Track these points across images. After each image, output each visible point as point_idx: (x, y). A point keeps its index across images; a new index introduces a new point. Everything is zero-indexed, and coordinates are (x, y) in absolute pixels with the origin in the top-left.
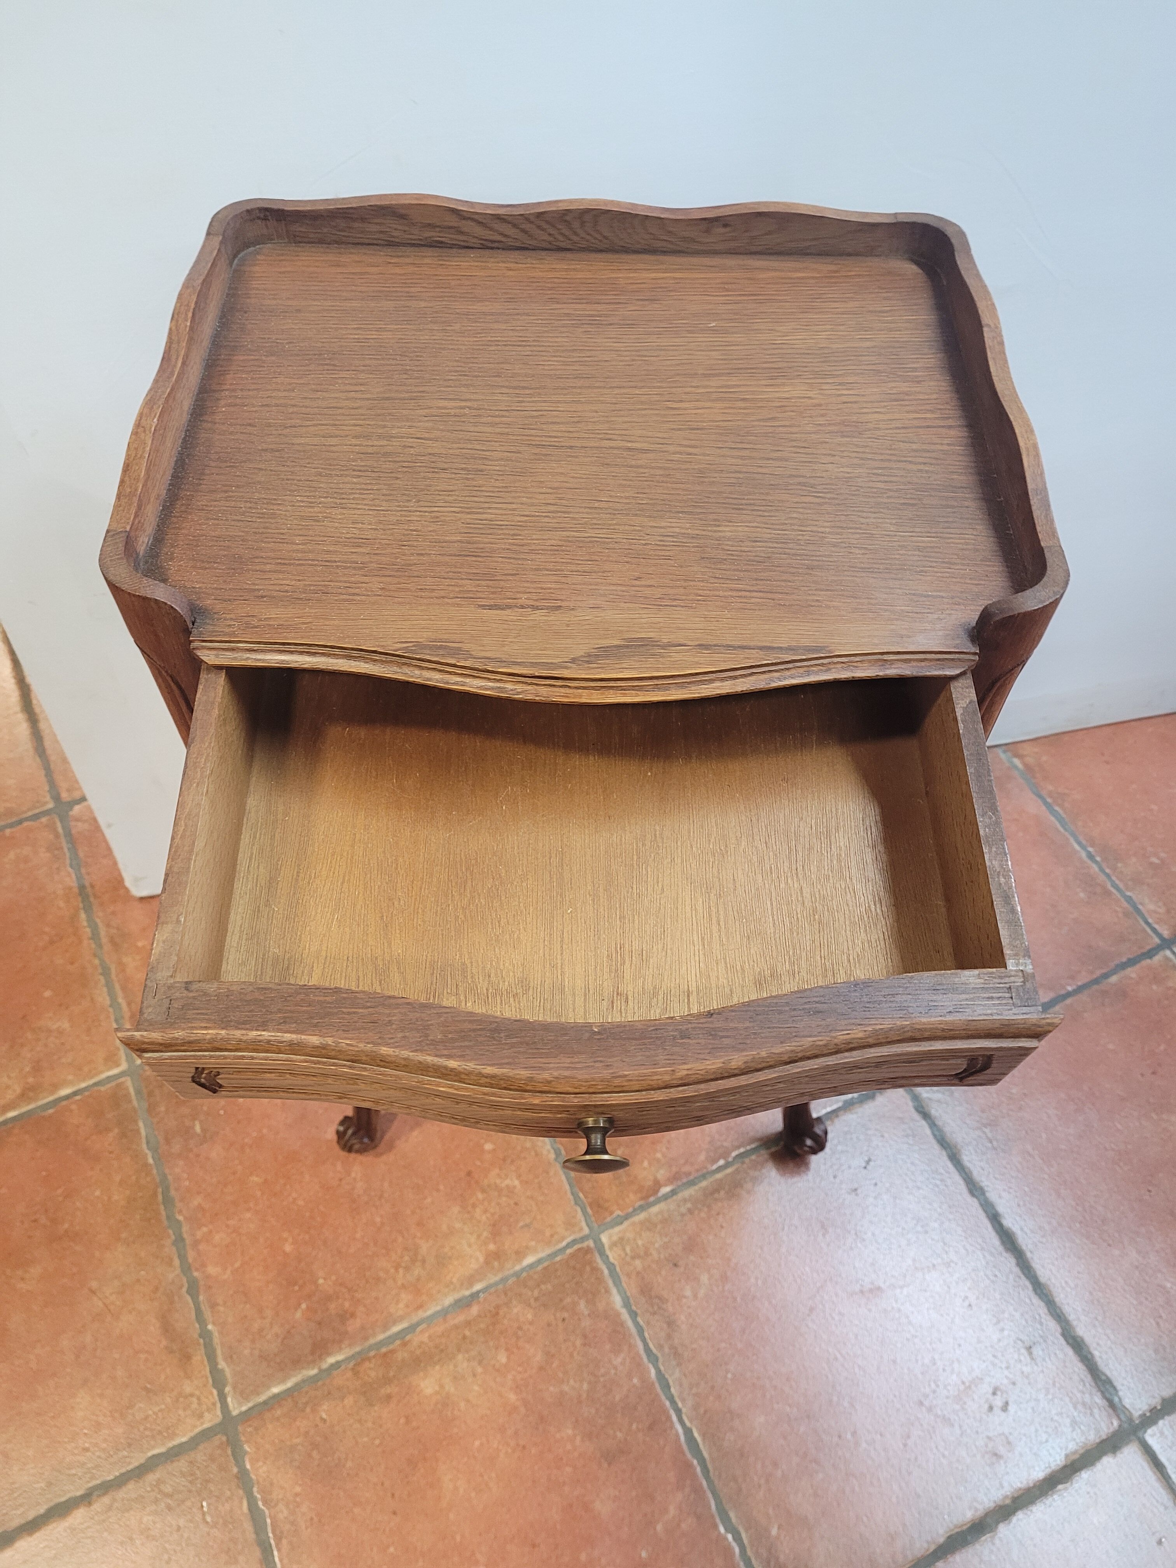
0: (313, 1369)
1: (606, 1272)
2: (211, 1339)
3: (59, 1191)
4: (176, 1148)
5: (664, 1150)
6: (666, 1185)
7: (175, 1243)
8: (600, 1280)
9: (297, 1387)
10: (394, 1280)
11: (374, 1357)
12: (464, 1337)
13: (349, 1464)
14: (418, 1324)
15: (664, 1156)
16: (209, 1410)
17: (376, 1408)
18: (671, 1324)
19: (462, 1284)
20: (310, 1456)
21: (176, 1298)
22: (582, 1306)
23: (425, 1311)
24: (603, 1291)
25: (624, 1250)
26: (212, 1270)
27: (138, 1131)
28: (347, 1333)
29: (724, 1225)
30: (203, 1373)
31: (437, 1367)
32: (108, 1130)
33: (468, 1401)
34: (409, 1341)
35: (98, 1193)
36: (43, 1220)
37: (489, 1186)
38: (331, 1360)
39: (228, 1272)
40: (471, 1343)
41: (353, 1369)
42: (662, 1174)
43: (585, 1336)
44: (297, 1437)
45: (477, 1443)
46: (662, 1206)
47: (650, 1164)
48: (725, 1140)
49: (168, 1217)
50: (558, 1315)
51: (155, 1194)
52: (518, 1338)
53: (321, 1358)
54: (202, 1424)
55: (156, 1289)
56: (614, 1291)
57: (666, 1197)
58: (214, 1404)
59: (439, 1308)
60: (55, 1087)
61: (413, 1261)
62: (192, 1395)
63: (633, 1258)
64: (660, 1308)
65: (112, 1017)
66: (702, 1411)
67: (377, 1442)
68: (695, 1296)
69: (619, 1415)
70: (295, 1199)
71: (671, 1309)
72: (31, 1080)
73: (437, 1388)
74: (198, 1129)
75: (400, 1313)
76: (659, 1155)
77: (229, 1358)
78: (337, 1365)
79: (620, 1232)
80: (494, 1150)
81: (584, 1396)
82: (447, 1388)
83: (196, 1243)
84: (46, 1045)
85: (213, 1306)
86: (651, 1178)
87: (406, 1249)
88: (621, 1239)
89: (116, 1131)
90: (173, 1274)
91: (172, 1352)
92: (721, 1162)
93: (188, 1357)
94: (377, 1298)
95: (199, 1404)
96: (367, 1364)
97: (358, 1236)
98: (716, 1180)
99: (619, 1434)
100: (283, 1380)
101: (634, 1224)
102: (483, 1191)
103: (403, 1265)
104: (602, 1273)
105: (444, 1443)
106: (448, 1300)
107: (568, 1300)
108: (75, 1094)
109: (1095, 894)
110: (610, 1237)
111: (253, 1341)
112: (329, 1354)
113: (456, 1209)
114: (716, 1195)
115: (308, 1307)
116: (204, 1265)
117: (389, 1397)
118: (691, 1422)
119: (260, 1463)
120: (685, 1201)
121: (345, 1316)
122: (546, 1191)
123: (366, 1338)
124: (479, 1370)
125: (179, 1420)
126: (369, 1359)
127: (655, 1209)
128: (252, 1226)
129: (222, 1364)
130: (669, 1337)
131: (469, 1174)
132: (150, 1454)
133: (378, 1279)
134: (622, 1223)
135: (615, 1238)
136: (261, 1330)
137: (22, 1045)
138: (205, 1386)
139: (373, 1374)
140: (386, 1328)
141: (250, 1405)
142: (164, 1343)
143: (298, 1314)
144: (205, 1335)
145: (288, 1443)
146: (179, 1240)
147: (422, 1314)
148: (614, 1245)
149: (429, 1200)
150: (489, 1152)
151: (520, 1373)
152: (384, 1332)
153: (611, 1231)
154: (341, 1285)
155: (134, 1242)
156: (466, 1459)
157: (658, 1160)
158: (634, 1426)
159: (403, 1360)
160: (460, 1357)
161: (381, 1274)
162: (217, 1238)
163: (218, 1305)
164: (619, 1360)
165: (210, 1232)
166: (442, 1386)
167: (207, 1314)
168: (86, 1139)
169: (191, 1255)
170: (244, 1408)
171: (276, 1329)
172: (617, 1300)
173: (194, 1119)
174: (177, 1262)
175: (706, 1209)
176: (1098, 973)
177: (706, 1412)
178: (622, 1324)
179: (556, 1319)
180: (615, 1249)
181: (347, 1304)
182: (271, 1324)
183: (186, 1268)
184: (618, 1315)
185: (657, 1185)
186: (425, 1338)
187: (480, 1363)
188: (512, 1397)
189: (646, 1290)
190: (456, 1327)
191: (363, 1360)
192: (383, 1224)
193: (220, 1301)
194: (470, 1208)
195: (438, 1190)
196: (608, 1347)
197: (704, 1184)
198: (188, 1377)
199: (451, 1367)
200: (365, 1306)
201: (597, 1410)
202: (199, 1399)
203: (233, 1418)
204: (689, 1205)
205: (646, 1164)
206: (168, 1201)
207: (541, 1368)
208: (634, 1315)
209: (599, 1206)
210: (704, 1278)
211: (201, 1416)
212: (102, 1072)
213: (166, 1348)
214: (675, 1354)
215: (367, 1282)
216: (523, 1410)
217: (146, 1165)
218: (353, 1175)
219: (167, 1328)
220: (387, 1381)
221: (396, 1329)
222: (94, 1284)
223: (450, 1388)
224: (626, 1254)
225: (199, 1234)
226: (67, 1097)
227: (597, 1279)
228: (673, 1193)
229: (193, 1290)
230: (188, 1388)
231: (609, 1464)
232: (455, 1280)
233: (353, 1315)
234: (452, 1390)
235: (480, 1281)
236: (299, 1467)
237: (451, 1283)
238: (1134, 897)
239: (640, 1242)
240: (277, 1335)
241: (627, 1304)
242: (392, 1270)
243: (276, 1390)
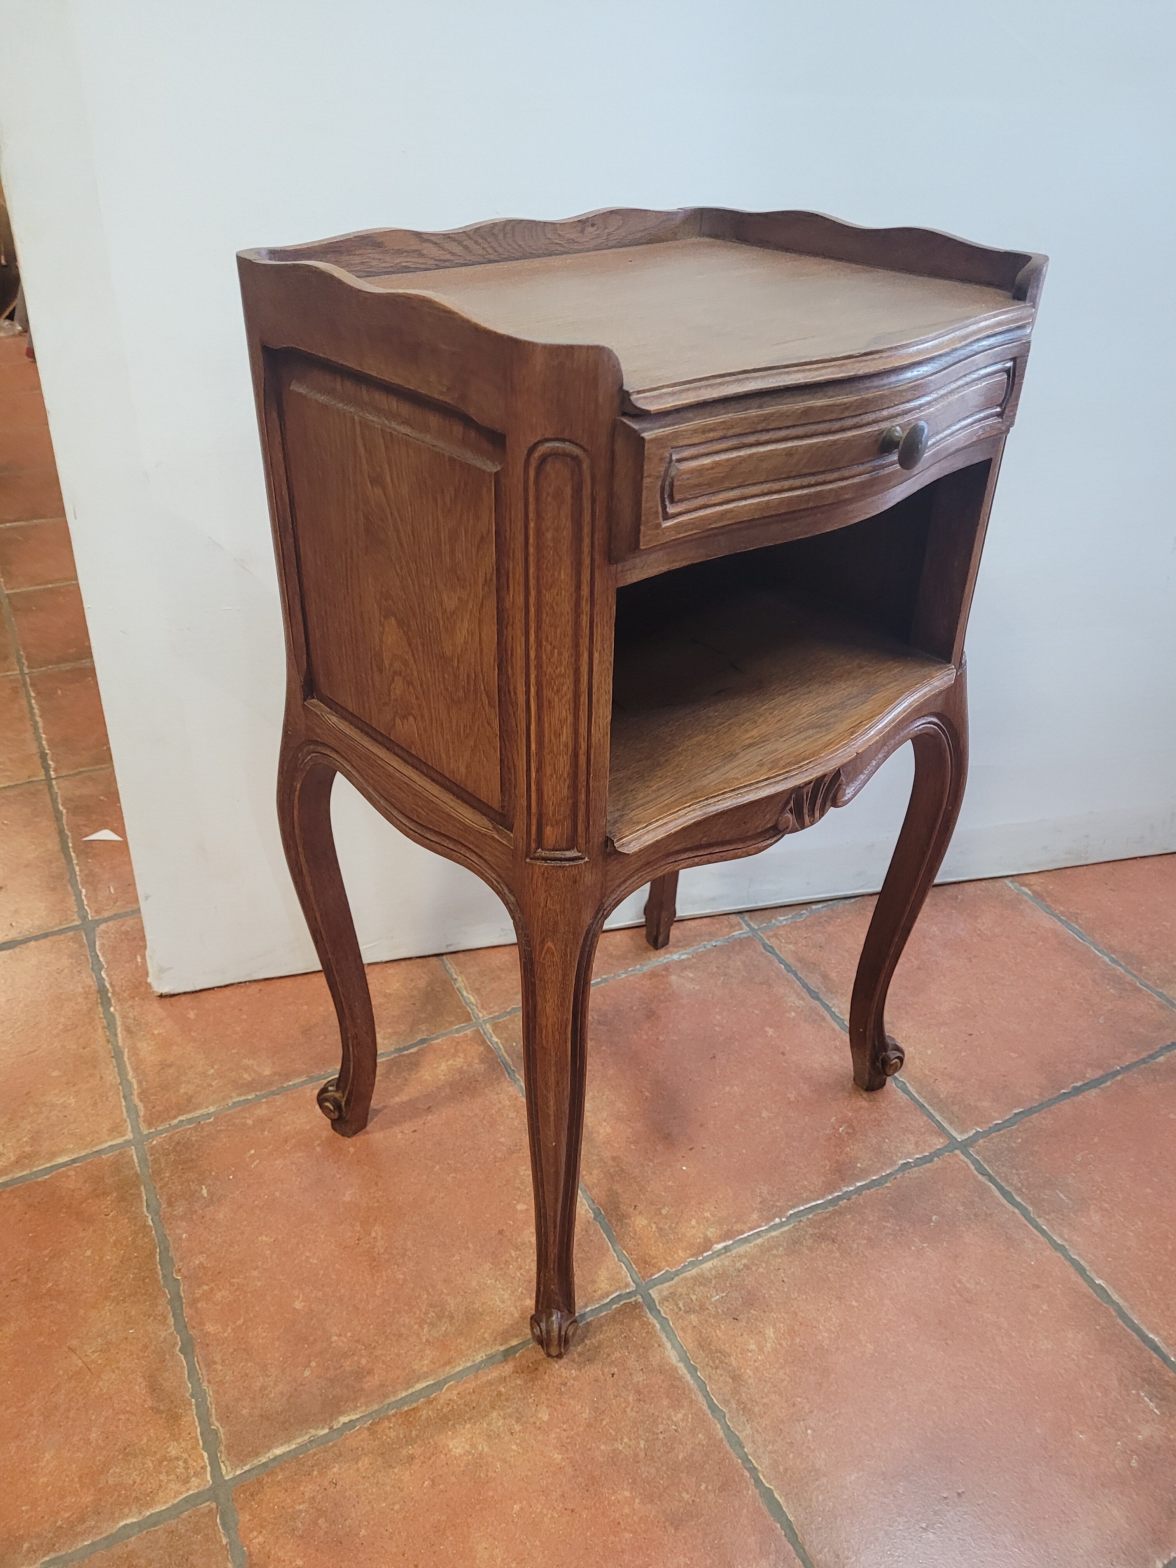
0: (323, 1428)
1: (658, 1326)
2: (205, 1400)
3: (47, 1251)
4: (180, 1210)
5: (713, 1209)
6: (718, 1243)
7: (170, 1302)
8: (651, 1333)
9: (303, 1447)
10: (418, 1335)
11: (394, 1415)
12: (499, 1394)
13: (363, 1532)
14: (446, 1381)
15: (713, 1215)
16: (196, 1474)
17: (396, 1470)
18: (736, 1378)
19: (495, 1339)
20: (315, 1523)
21: (167, 1356)
22: (632, 1362)
23: (453, 1367)
24: (656, 1345)
25: (677, 1305)
26: (210, 1328)
27: (140, 1195)
28: (362, 1389)
29: (785, 1279)
30: (193, 1435)
31: (468, 1426)
32: (105, 1194)
33: (505, 1461)
34: (435, 1399)
35: (88, 1253)
36: (25, 1279)
37: (523, 1244)
38: (344, 1419)
39: (229, 1330)
40: (507, 1400)
41: (368, 1429)
42: (711, 1232)
43: (639, 1392)
44: (300, 1504)
45: (517, 1507)
46: (715, 1261)
47: (698, 1223)
48: (778, 1201)
49: (164, 1276)
50: (606, 1370)
51: (152, 1254)
52: (561, 1393)
53: (333, 1417)
54: (188, 1490)
55: (146, 1347)
56: (668, 1345)
57: (718, 1254)
58: (204, 1468)
59: (469, 1364)
60: (54, 1155)
61: (440, 1318)
62: (177, 1459)
63: (686, 1312)
64: (721, 1362)
65: (121, 1094)
66: (781, 1468)
67: (397, 1507)
68: (761, 1349)
69: (683, 1475)
70: (307, 1257)
71: (734, 1363)
72: (28, 1149)
73: (468, 1447)
74: (205, 1192)
75: (425, 1369)
76: (707, 1214)
77: (225, 1417)
78: (351, 1424)
79: (670, 1287)
80: (527, 1210)
81: (642, 1454)
82: (480, 1448)
83: (195, 1301)
84: (48, 1118)
85: (210, 1364)
86: (702, 1236)
87: (431, 1306)
88: (673, 1294)
89: (115, 1194)
90: (168, 1330)
91: (159, 1411)
92: (777, 1220)
93: (177, 1418)
94: (398, 1355)
95: (187, 1468)
96: (386, 1423)
97: (378, 1293)
98: (772, 1237)
99: (686, 1496)
100: (288, 1441)
101: (685, 1279)
102: (517, 1248)
103: (428, 1321)
104: (655, 1326)
105: (477, 1507)
106: (480, 1357)
107: (617, 1354)
108: (74, 1161)
109: (1126, 990)
110: (660, 1291)
111: (253, 1399)
112: (341, 1413)
113: (487, 1266)
114: (775, 1252)
115: (318, 1365)
116: (201, 1323)
117: (412, 1458)
118: (768, 1482)
119: (255, 1534)
120: (740, 1257)
121: (361, 1374)
122: (586, 1249)
123: (386, 1396)
124: (518, 1428)
125: (161, 1486)
126: (388, 1418)
127: (708, 1265)
128: (259, 1284)
129: (216, 1425)
130: (735, 1392)
131: (501, 1232)
132: (122, 1524)
133: (401, 1335)
134: (673, 1279)
135: (665, 1293)
136: (263, 1388)
137: (23, 1118)
138: (193, 1448)
139: (393, 1434)
140: (408, 1384)
141: (246, 1468)
142: (149, 1403)
143: (307, 1373)
144: (199, 1394)
145: (290, 1510)
146: (176, 1298)
147: (449, 1370)
148: (665, 1299)
149: (457, 1257)
150: (521, 1211)
151: (565, 1430)
152: (407, 1390)
153: (659, 1287)
154: (358, 1341)
155: (124, 1301)
156: (503, 1525)
157: (707, 1220)
158: (703, 1487)
159: (428, 1418)
160: (495, 1414)
161: (403, 1330)
162: (218, 1296)
163: (215, 1363)
164: (680, 1416)
165: (212, 1290)
166: (473, 1446)
167: (202, 1372)
168: (81, 1203)
169: (187, 1311)
170: (238, 1473)
171: (280, 1387)
172: (672, 1356)
173: (201, 1183)
174: (171, 1321)
175: (764, 1265)
176: (1144, 1055)
177: (786, 1470)
178: (680, 1379)
179: (603, 1374)
180: (666, 1304)
181: (364, 1361)
182: (276, 1384)
183: (182, 1326)
184: (675, 1369)
185: (707, 1244)
186: (454, 1395)
187: (518, 1420)
188: (557, 1457)
189: (704, 1344)
190: (490, 1383)
191: (382, 1419)
192: (405, 1280)
193: (218, 1359)
194: (502, 1266)
195: (468, 1248)
196: (665, 1402)
197: (759, 1241)
198: (175, 1438)
199: (485, 1425)
200: (384, 1363)
201: (657, 1469)
202: (186, 1462)
203: (225, 1481)
204: (745, 1261)
205: (693, 1222)
206: (167, 1261)
207: (589, 1425)
208: (693, 1370)
209: (645, 1262)
210: (770, 1332)
211: (186, 1481)
212: (106, 1141)
213: (152, 1408)
214: (744, 1409)
215: (387, 1338)
216: (570, 1471)
217: (145, 1226)
218: (373, 1234)
219: (154, 1387)
220: (410, 1441)
221: (419, 1386)
222: (75, 1343)
223: (483, 1447)
224: (680, 1309)
225: (198, 1293)
226: (65, 1164)
227: (647, 1333)
228: (726, 1249)
229: (187, 1348)
230: (173, 1450)
231: (676, 1529)
232: (486, 1335)
233: (370, 1372)
234: (486, 1449)
235: (517, 1336)
236: (302, 1537)
237: (484, 1339)
238: (1165, 993)
239: (694, 1297)
240: (282, 1393)
241: (684, 1358)
242: (416, 1327)
243: (278, 1451)
